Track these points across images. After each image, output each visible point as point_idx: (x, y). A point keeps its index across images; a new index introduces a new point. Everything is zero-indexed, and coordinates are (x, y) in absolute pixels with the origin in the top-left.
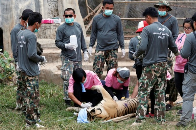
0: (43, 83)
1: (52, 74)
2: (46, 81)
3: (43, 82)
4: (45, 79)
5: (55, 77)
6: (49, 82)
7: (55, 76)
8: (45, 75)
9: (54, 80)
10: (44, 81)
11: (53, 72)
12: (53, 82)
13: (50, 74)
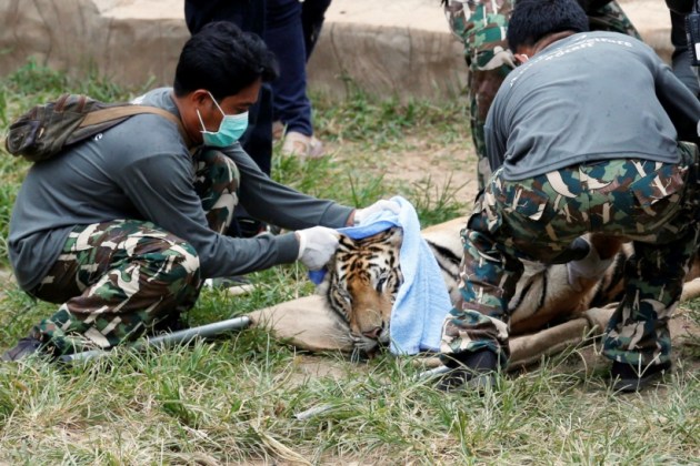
0: (33, 78)
1: (92, 22)
2: (53, 68)
3: (38, 69)
4: (48, 52)
5: (113, 41)
6: (74, 71)
7: (115, 32)
8: (47, 29)
9: (107, 57)
10: (45, 64)
11: (101, 7)
12: (102, 71)
13: (83, 22)
